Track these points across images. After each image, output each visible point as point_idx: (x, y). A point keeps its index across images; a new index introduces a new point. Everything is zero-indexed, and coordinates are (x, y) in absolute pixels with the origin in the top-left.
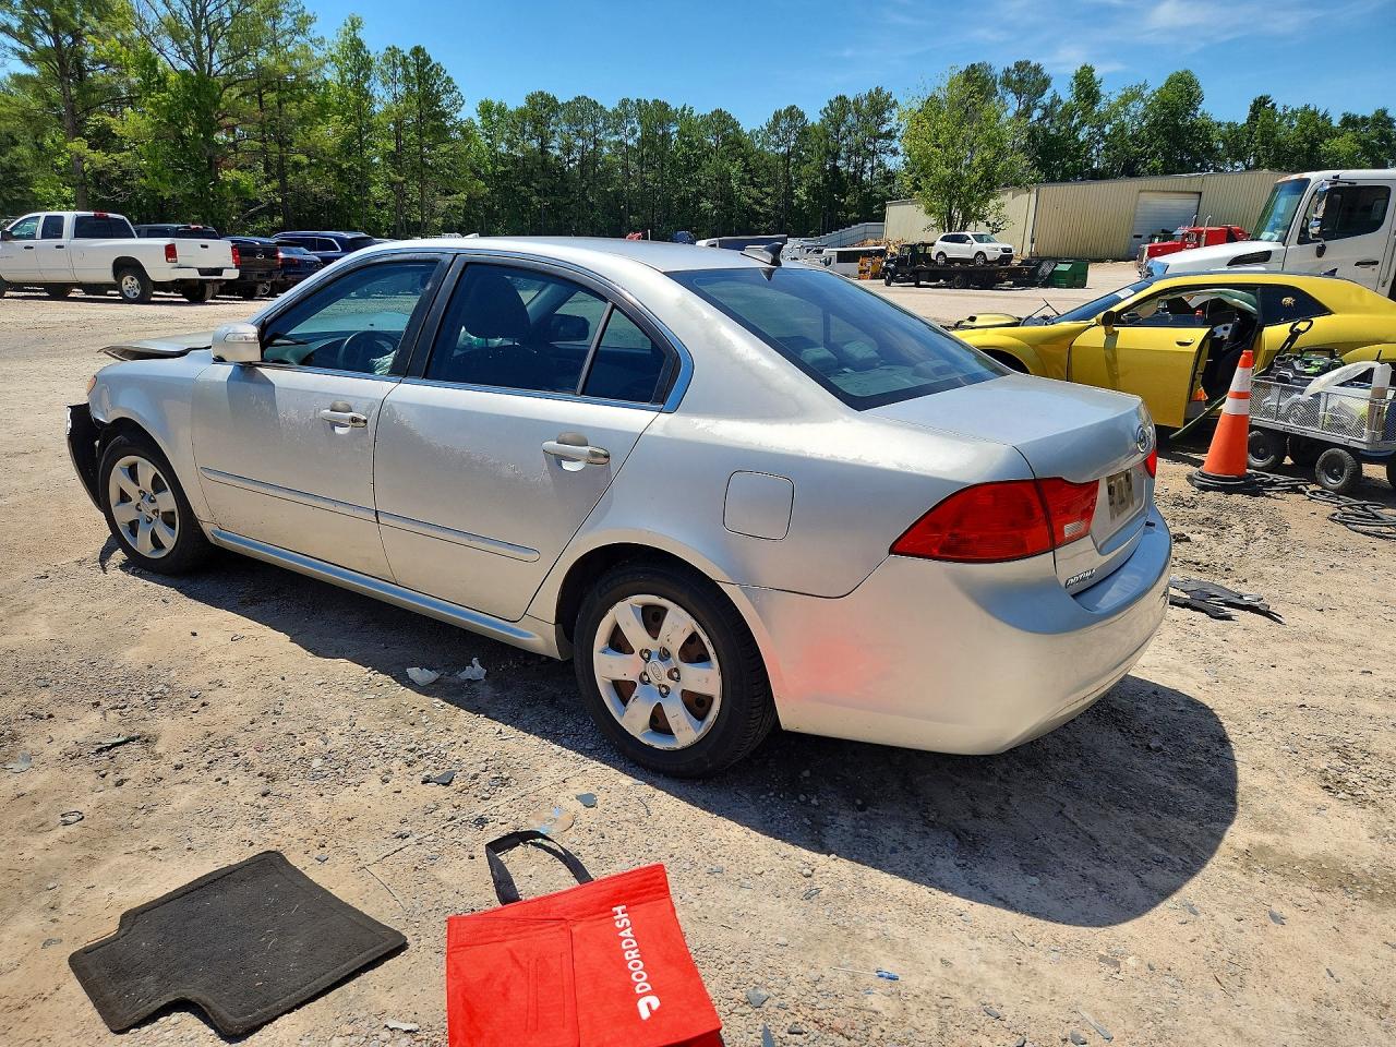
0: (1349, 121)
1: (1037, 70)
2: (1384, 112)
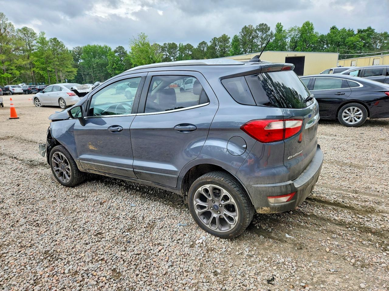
0: (360, 31)
1: (266, 25)
2: (370, 28)
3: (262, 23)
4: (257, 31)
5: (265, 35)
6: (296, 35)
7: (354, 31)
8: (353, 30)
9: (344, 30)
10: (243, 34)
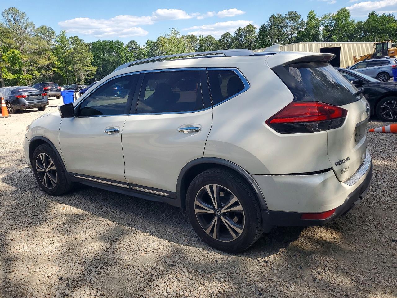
1: (295, 13)
3: (291, 11)
4: (286, 20)
5: (295, 24)
6: (330, 23)
7: (394, 17)
8: (393, 15)
9: (384, 16)
10: (270, 24)
